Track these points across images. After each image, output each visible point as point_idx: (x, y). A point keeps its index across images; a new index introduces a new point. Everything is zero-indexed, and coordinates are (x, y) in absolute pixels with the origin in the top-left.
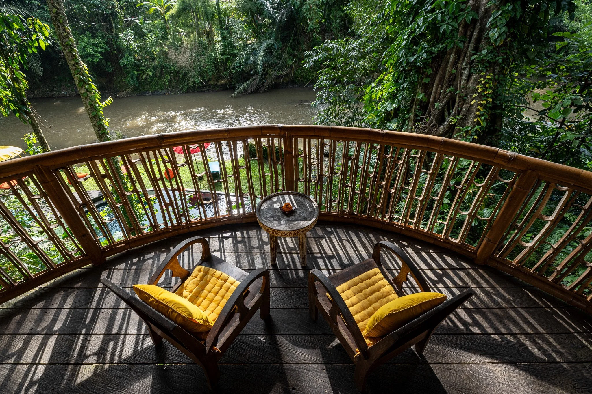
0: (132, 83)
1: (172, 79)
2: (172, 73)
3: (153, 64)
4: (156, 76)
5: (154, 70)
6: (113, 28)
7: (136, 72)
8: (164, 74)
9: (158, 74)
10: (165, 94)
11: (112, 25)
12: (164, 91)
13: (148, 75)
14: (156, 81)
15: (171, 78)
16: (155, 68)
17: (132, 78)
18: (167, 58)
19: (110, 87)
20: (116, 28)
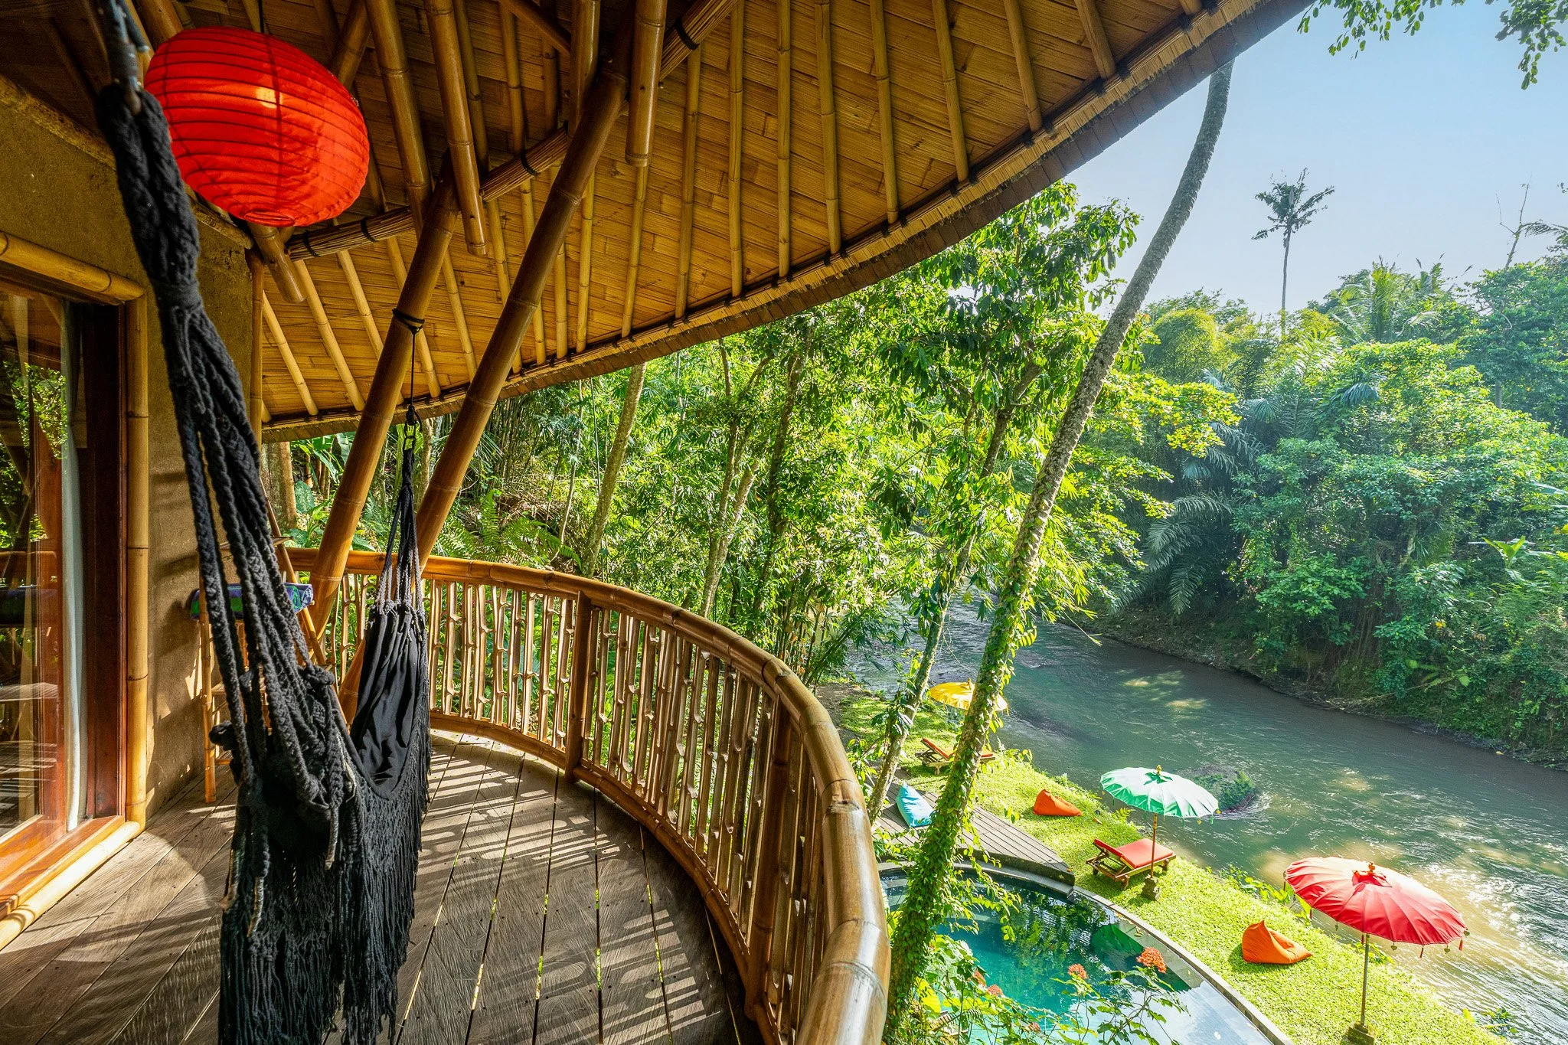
0: (1387, 686)
1: (1550, 716)
2: (1557, 701)
3: (1490, 658)
4: (1482, 693)
5: (1485, 674)
6: (1405, 553)
7: (1414, 664)
8: (1517, 696)
9: (1495, 690)
10: (1492, 750)
11: (1406, 547)
12: (1490, 742)
13: (1455, 681)
14: (1479, 707)
15: (1542, 712)
16: (1492, 670)
17: (1393, 674)
18: (1559, 656)
19: (1319, 678)
20: (1414, 555)
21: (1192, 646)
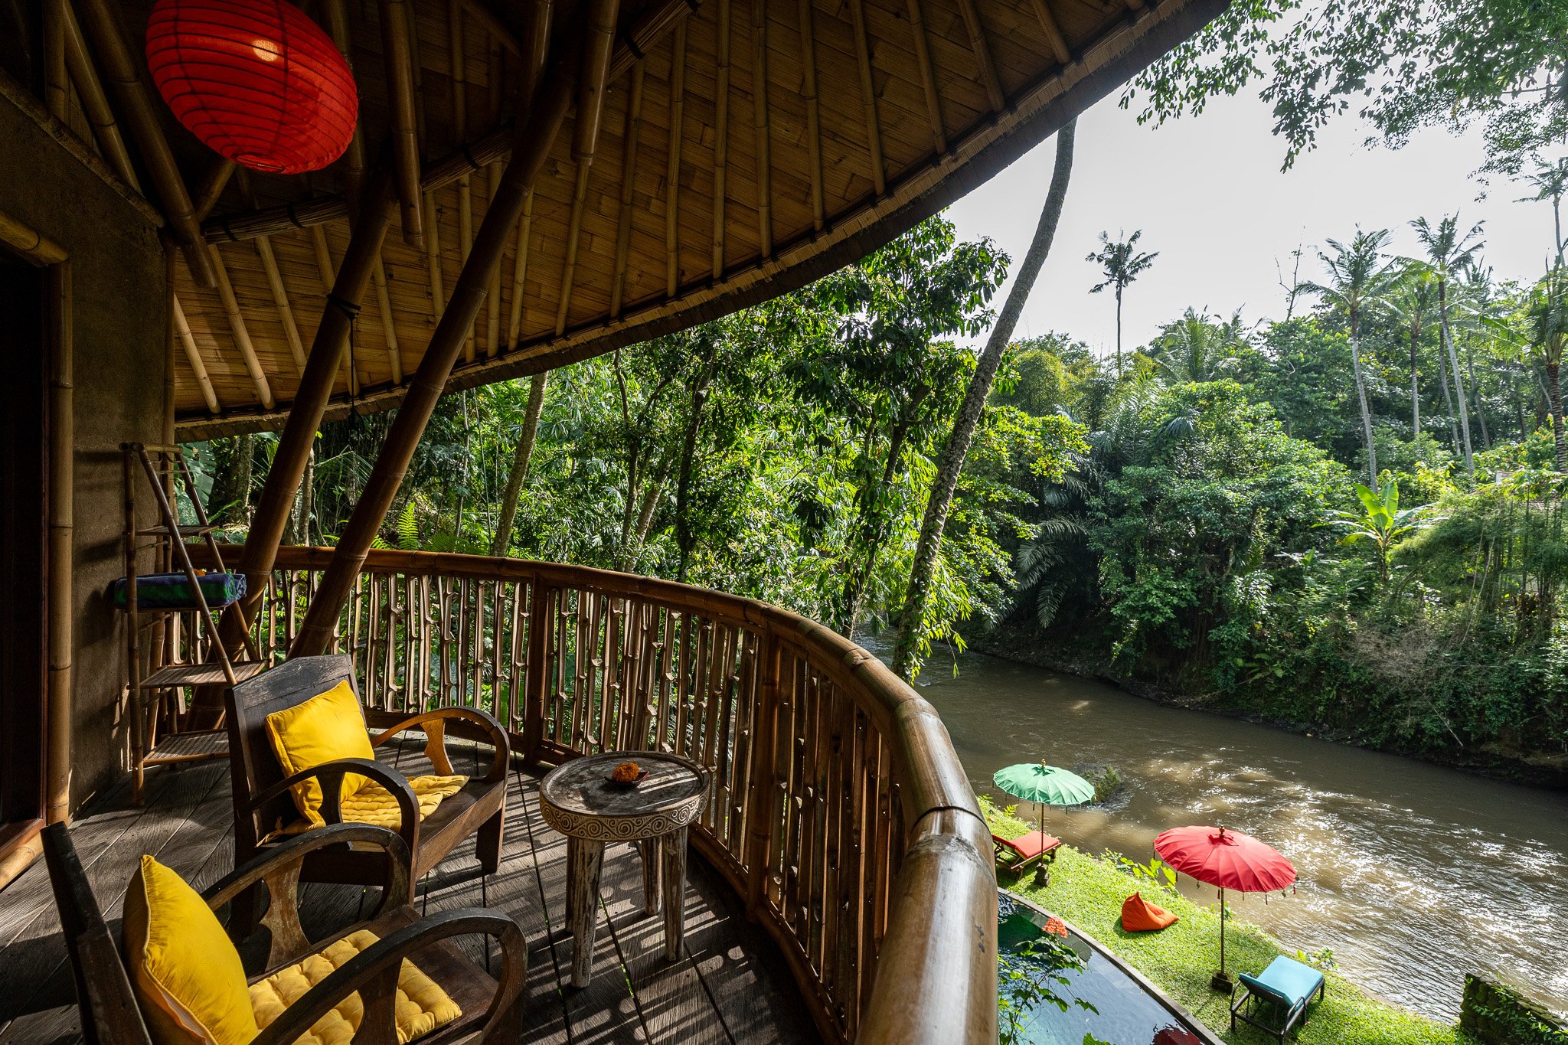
0: (1220, 682)
1: (1344, 700)
2: (1348, 686)
3: (1298, 653)
4: (1293, 683)
5: (1294, 667)
6: (1227, 565)
7: (1240, 662)
8: (1319, 684)
9: (1303, 680)
10: (1303, 733)
11: (1228, 559)
12: (1303, 726)
13: (1273, 675)
14: (1291, 695)
15: (1339, 697)
16: (1299, 663)
17: (1225, 672)
18: (1347, 648)
19: (1166, 680)
20: (1234, 566)
21: (1060, 658)
